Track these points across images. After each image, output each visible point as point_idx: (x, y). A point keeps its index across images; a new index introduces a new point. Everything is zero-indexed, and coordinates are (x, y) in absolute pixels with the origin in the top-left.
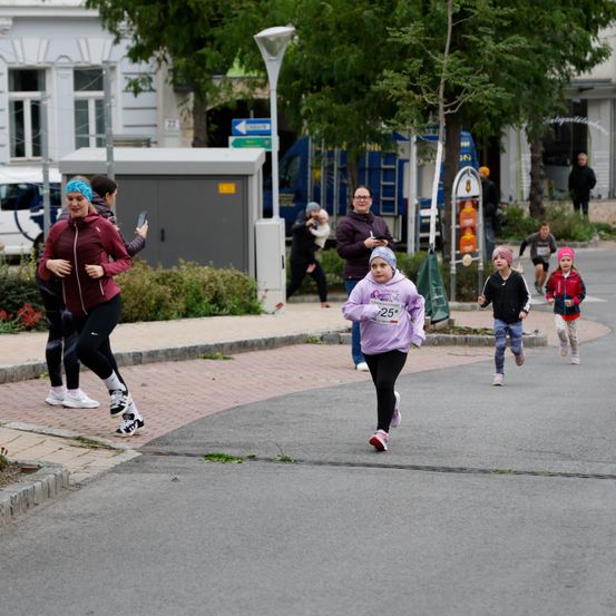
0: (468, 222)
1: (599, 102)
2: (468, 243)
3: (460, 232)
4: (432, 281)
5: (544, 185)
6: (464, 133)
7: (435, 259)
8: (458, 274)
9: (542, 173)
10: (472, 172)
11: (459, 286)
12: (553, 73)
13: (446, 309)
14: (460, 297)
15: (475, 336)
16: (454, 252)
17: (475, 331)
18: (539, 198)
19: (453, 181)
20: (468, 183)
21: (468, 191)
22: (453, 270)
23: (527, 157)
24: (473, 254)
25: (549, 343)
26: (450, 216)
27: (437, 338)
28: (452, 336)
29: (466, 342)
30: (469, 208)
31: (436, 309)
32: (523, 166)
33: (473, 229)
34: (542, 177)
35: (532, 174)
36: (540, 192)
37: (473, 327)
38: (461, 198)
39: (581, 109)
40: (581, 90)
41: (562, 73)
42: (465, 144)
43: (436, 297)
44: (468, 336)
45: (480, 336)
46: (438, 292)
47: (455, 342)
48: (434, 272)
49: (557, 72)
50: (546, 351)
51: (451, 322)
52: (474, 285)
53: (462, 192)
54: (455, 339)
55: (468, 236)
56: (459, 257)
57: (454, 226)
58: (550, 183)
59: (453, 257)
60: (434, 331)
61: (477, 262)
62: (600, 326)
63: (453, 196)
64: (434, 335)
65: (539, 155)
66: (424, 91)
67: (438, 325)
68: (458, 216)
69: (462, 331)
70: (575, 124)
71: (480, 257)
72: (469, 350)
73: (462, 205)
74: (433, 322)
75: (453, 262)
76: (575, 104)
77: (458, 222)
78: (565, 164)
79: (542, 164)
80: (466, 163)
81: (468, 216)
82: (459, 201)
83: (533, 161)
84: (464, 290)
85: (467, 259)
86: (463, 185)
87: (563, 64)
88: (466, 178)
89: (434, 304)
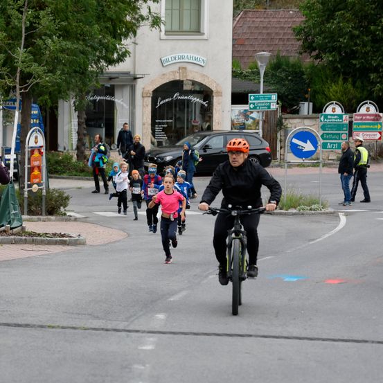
0: (36, 163)
1: (123, 86)
2: (36, 177)
3: (31, 170)
4: (11, 202)
5: (86, 140)
6: (34, 105)
7: (13, 187)
8: (29, 197)
9: (85, 132)
10: (39, 131)
11: (29, 205)
12: (92, 66)
13: (20, 220)
14: (31, 212)
15: (39, 238)
16: (26, 183)
17: (39, 235)
18: (83, 148)
19: (26, 136)
20: (36, 138)
21: (36, 143)
22: (26, 194)
23: (75, 122)
24: (39, 184)
25: (87, 243)
26: (24, 159)
27: (14, 239)
28: (24, 238)
29: (33, 242)
30: (36, 154)
31: (14, 220)
32: (73, 127)
33: (39, 168)
34: (85, 135)
35: (78, 133)
36: (84, 145)
37: (38, 232)
38: (31, 147)
39: (111, 91)
40: (111, 79)
41: (97, 67)
42: (35, 112)
43: (14, 212)
44: (35, 238)
45: (42, 238)
46: (15, 209)
47: (26, 242)
48: (13, 195)
49: (95, 66)
50: (85, 248)
51: (23, 229)
52: (39, 205)
53: (32, 144)
54: (26, 239)
55: (36, 172)
56: (30, 186)
57: (26, 166)
58: (90, 139)
59: (26, 186)
60: (12, 234)
61: (41, 189)
62: (121, 232)
63: (26, 146)
64: (12, 237)
65: (83, 120)
66: (6, 77)
67: (14, 230)
68: (29, 159)
69: (30, 234)
70: (107, 100)
71: (44, 186)
72: (35, 247)
73: (32, 152)
74: (12, 229)
75: (26, 189)
76: (107, 88)
77: (29, 163)
78: (100, 127)
79: (85, 126)
80: (35, 125)
81: (36, 159)
82: (30, 150)
83: (79, 124)
84: (33, 208)
85: (35, 188)
86: (33, 139)
87: (99, 61)
88: (35, 134)
89: (12, 217)
